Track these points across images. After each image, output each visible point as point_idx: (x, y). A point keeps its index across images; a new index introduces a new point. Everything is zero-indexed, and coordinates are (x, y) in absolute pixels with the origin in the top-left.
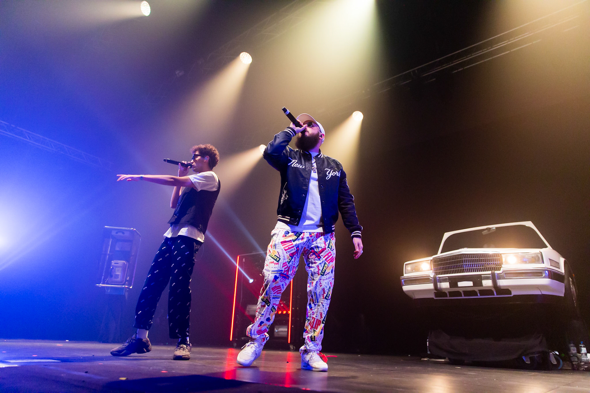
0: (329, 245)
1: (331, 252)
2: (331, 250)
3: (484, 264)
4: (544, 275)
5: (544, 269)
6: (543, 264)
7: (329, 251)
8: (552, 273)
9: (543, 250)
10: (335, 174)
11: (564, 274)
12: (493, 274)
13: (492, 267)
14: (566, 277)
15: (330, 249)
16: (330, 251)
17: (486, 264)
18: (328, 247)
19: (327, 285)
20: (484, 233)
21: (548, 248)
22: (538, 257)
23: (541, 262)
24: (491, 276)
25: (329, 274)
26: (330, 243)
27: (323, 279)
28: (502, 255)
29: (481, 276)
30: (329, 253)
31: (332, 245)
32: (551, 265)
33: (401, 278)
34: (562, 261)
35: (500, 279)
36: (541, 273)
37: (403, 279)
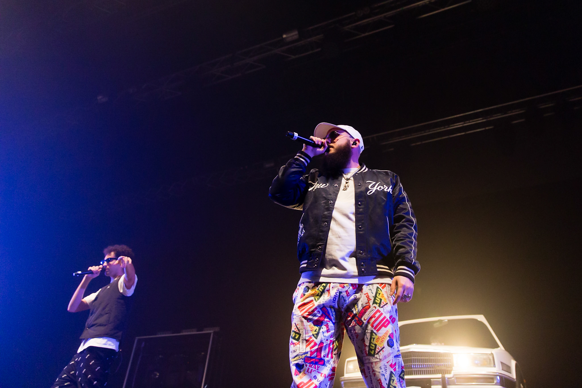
0: (375, 299)
1: (381, 309)
2: (379, 306)
3: (434, 365)
4: (495, 381)
5: (496, 374)
6: (494, 368)
7: (376, 309)
8: (504, 379)
9: (494, 351)
10: (382, 188)
11: (515, 380)
12: (443, 379)
13: (443, 369)
14: (517, 384)
15: (377, 306)
16: (378, 308)
17: (436, 365)
18: (374, 302)
19: (384, 371)
20: (436, 325)
21: (499, 348)
22: (490, 359)
23: (492, 365)
24: (441, 381)
25: (384, 349)
26: (378, 294)
27: (375, 362)
28: (453, 355)
29: (431, 380)
30: (376, 313)
31: (383, 297)
32: (502, 370)
33: (341, 380)
34: (513, 364)
35: (449, 385)
36: (492, 379)
37: (343, 381)
